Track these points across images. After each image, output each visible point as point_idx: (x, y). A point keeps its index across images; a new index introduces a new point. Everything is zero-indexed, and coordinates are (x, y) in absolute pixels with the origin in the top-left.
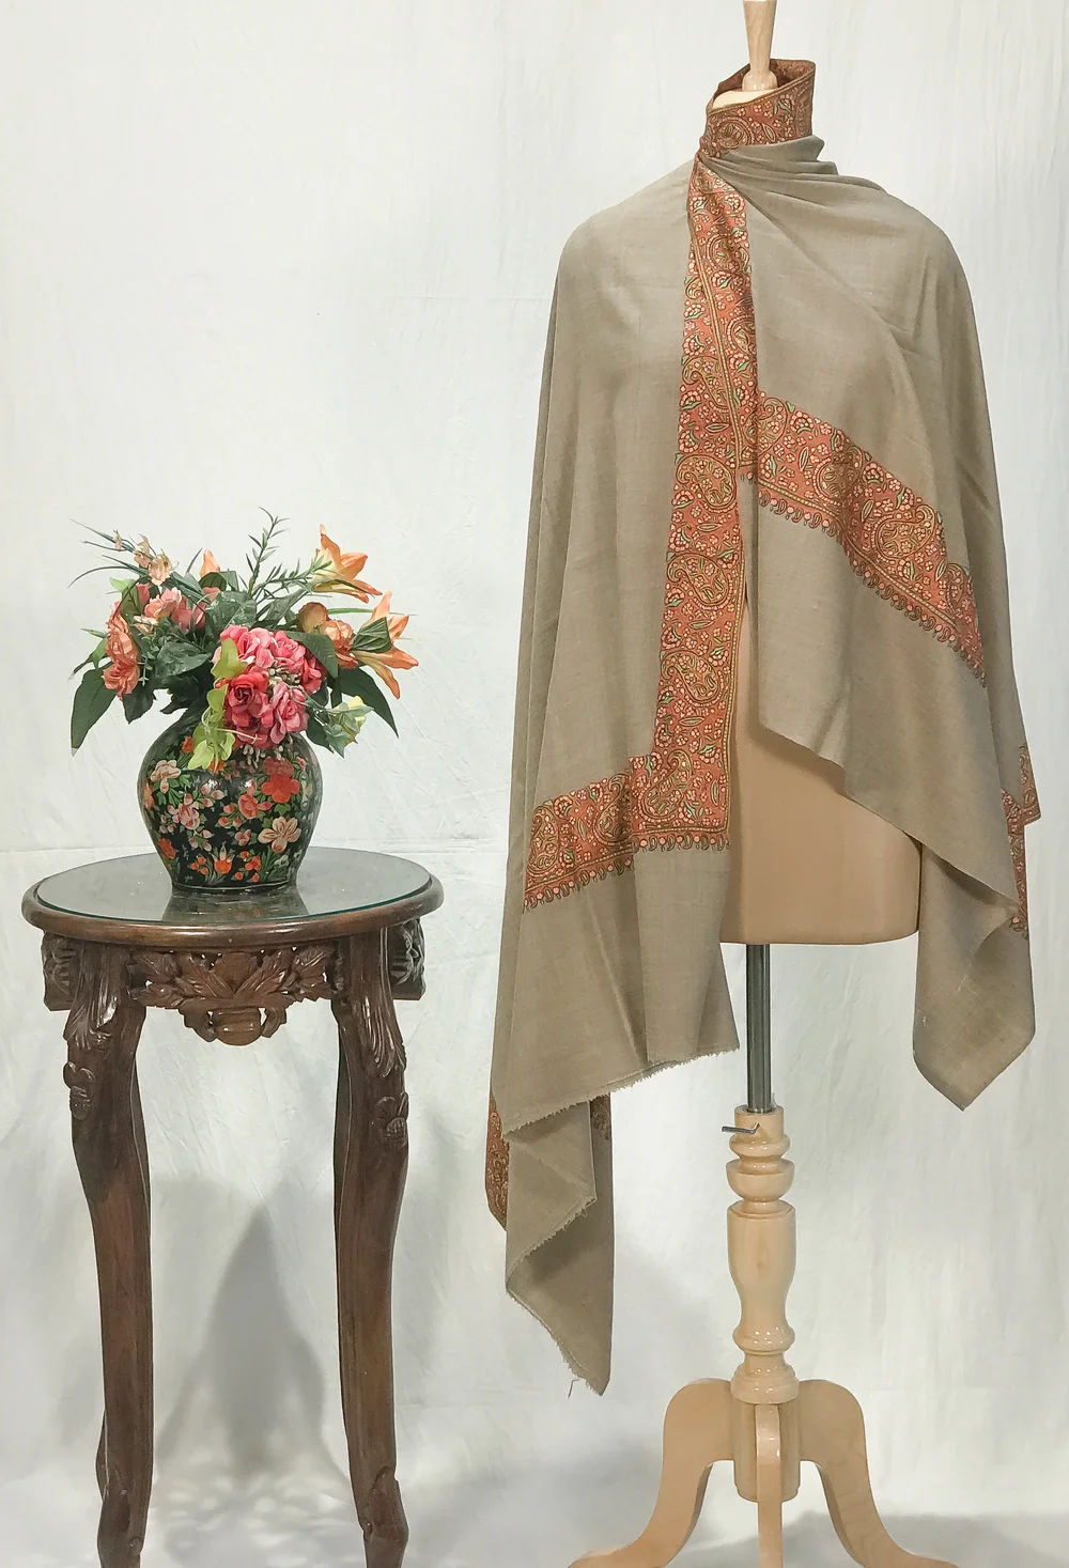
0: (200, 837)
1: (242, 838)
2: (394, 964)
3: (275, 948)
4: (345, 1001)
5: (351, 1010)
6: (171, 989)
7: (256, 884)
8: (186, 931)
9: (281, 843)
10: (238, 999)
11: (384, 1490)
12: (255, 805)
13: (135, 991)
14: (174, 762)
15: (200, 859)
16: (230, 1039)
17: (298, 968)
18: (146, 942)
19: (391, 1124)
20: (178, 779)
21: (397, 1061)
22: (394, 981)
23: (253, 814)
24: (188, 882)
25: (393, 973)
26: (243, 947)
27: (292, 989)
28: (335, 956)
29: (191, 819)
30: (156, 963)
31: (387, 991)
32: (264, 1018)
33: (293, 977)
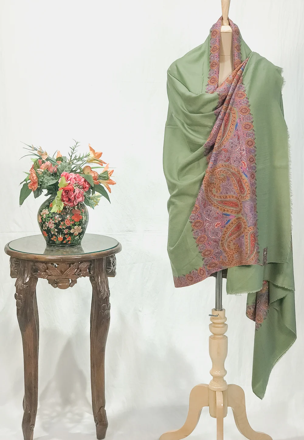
0: (54, 231)
1: (66, 231)
2: (108, 267)
3: (74, 262)
4: (93, 277)
5: (95, 280)
6: (45, 273)
7: (70, 244)
8: (49, 257)
9: (77, 233)
10: (64, 276)
11: (102, 413)
12: (70, 222)
13: (35, 273)
14: (47, 210)
15: (54, 237)
16: (61, 287)
17: (81, 268)
18: (38, 260)
19: (105, 312)
20: (48, 214)
21: (107, 294)
22: (107, 271)
23: (69, 224)
24: (50, 243)
26: (66, 262)
27: (79, 274)
28: (91, 265)
29: (52, 226)
30: (41, 266)
31: (105, 275)
32: (70, 281)
33: (79, 270)
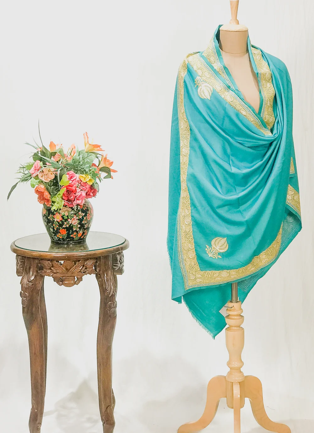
2: (114, 264)
3: (79, 259)
4: (99, 274)
5: (101, 277)
6: (50, 271)
8: (54, 255)
10: (69, 274)
11: (108, 412)
13: (40, 271)
16: (66, 285)
17: (86, 265)
18: (43, 257)
19: (111, 310)
21: (113, 292)
22: (114, 269)
25: (114, 267)
26: (71, 259)
27: (84, 271)
30: (46, 264)
33: (84, 268)
